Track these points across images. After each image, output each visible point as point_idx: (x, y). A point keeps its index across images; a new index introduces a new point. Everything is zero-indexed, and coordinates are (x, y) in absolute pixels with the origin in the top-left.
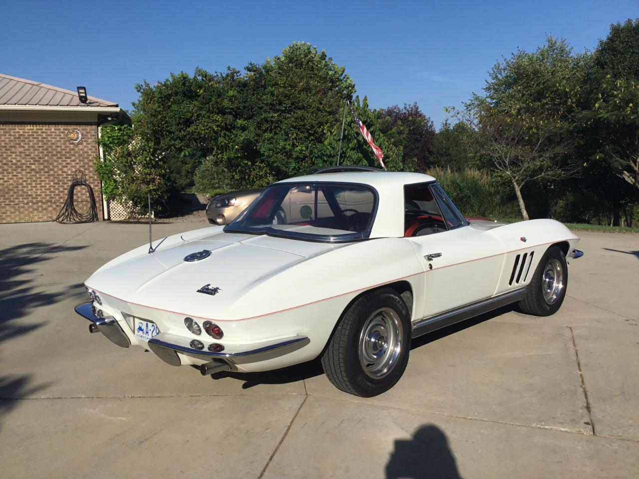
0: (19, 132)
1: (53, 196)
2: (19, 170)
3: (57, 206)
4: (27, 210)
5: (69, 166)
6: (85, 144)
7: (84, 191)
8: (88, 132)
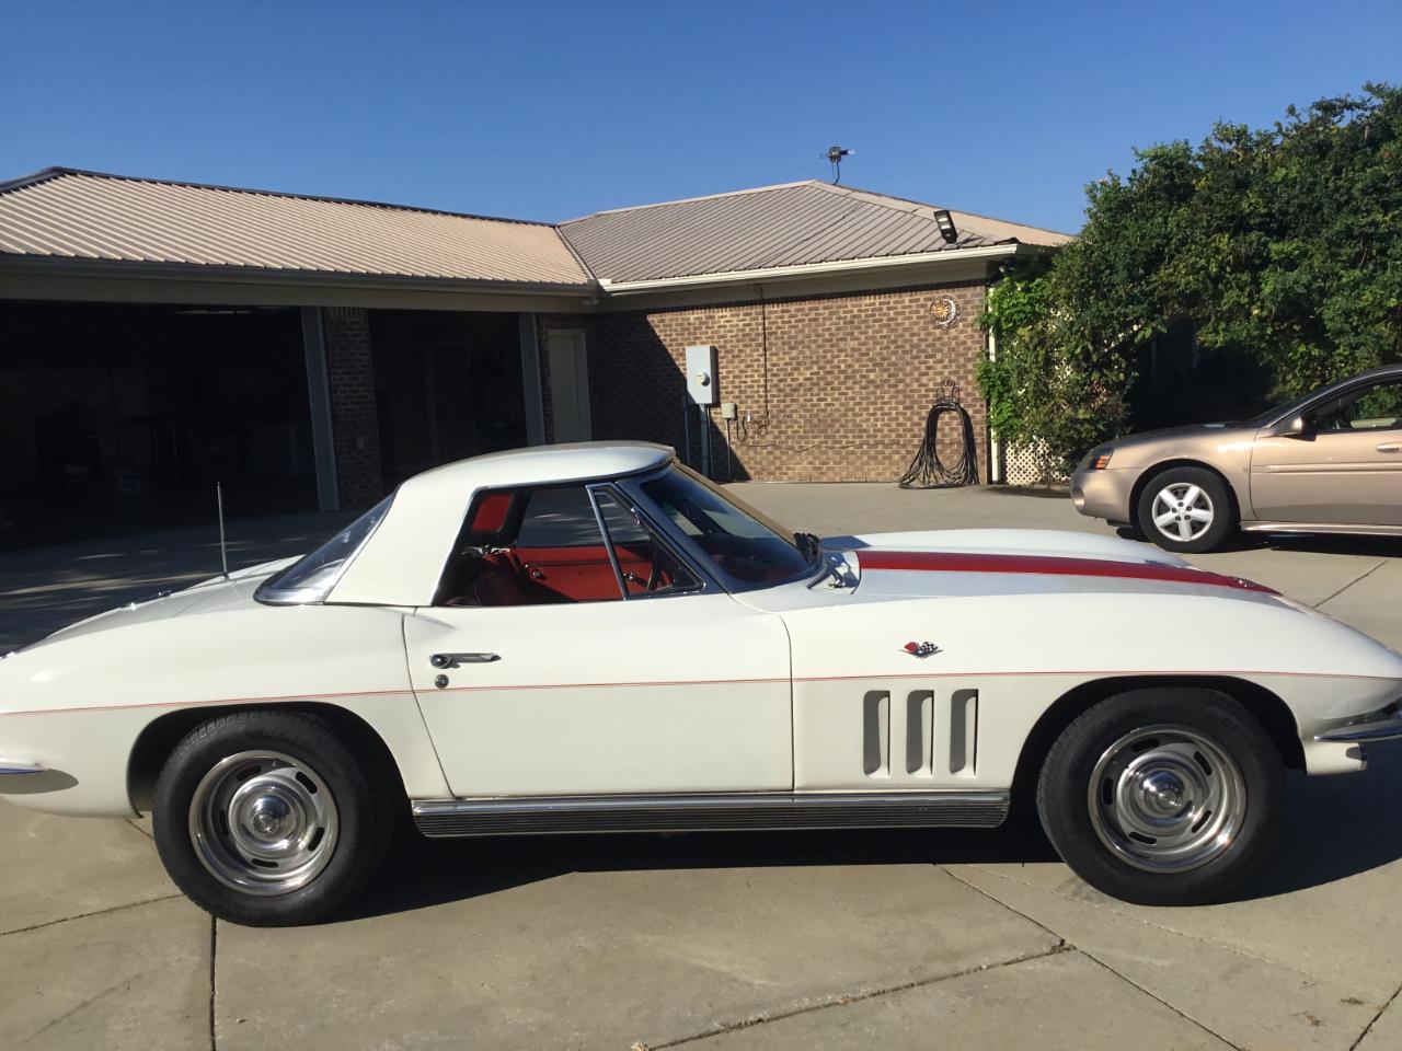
0: (852, 311)
1: (901, 432)
2: (850, 383)
3: (908, 452)
4: (859, 458)
5: (931, 372)
6: (961, 325)
7: (955, 422)
8: (968, 302)
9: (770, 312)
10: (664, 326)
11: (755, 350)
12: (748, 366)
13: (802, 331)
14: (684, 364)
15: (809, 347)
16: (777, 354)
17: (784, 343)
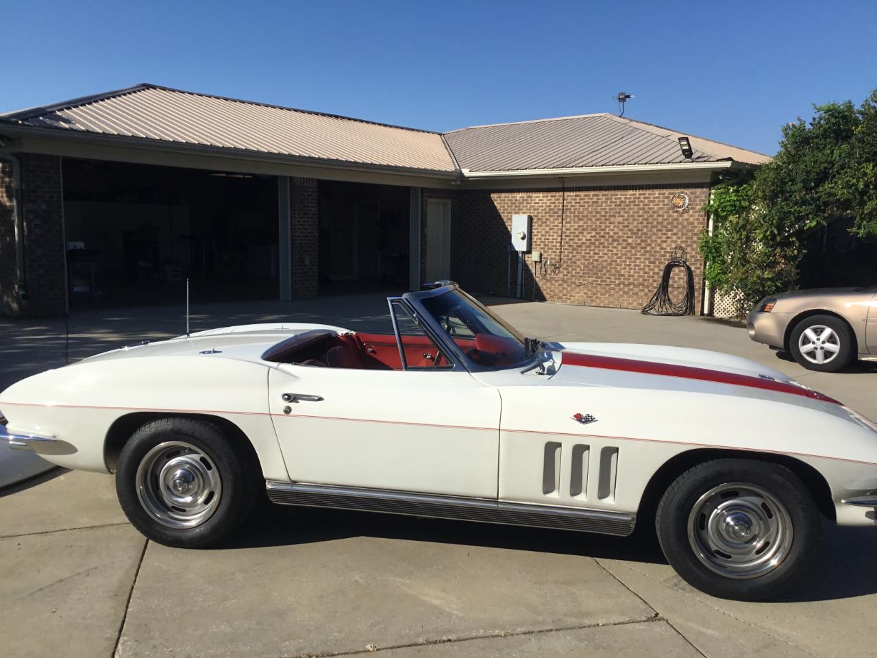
0: (620, 198)
1: (646, 277)
2: (615, 244)
3: (649, 291)
4: (617, 292)
5: (669, 240)
6: (691, 212)
7: (682, 274)
8: (697, 197)
9: (568, 196)
10: (501, 200)
11: (556, 220)
12: (551, 229)
13: (587, 209)
14: (511, 225)
15: (591, 220)
16: (570, 223)
17: (575, 216)
